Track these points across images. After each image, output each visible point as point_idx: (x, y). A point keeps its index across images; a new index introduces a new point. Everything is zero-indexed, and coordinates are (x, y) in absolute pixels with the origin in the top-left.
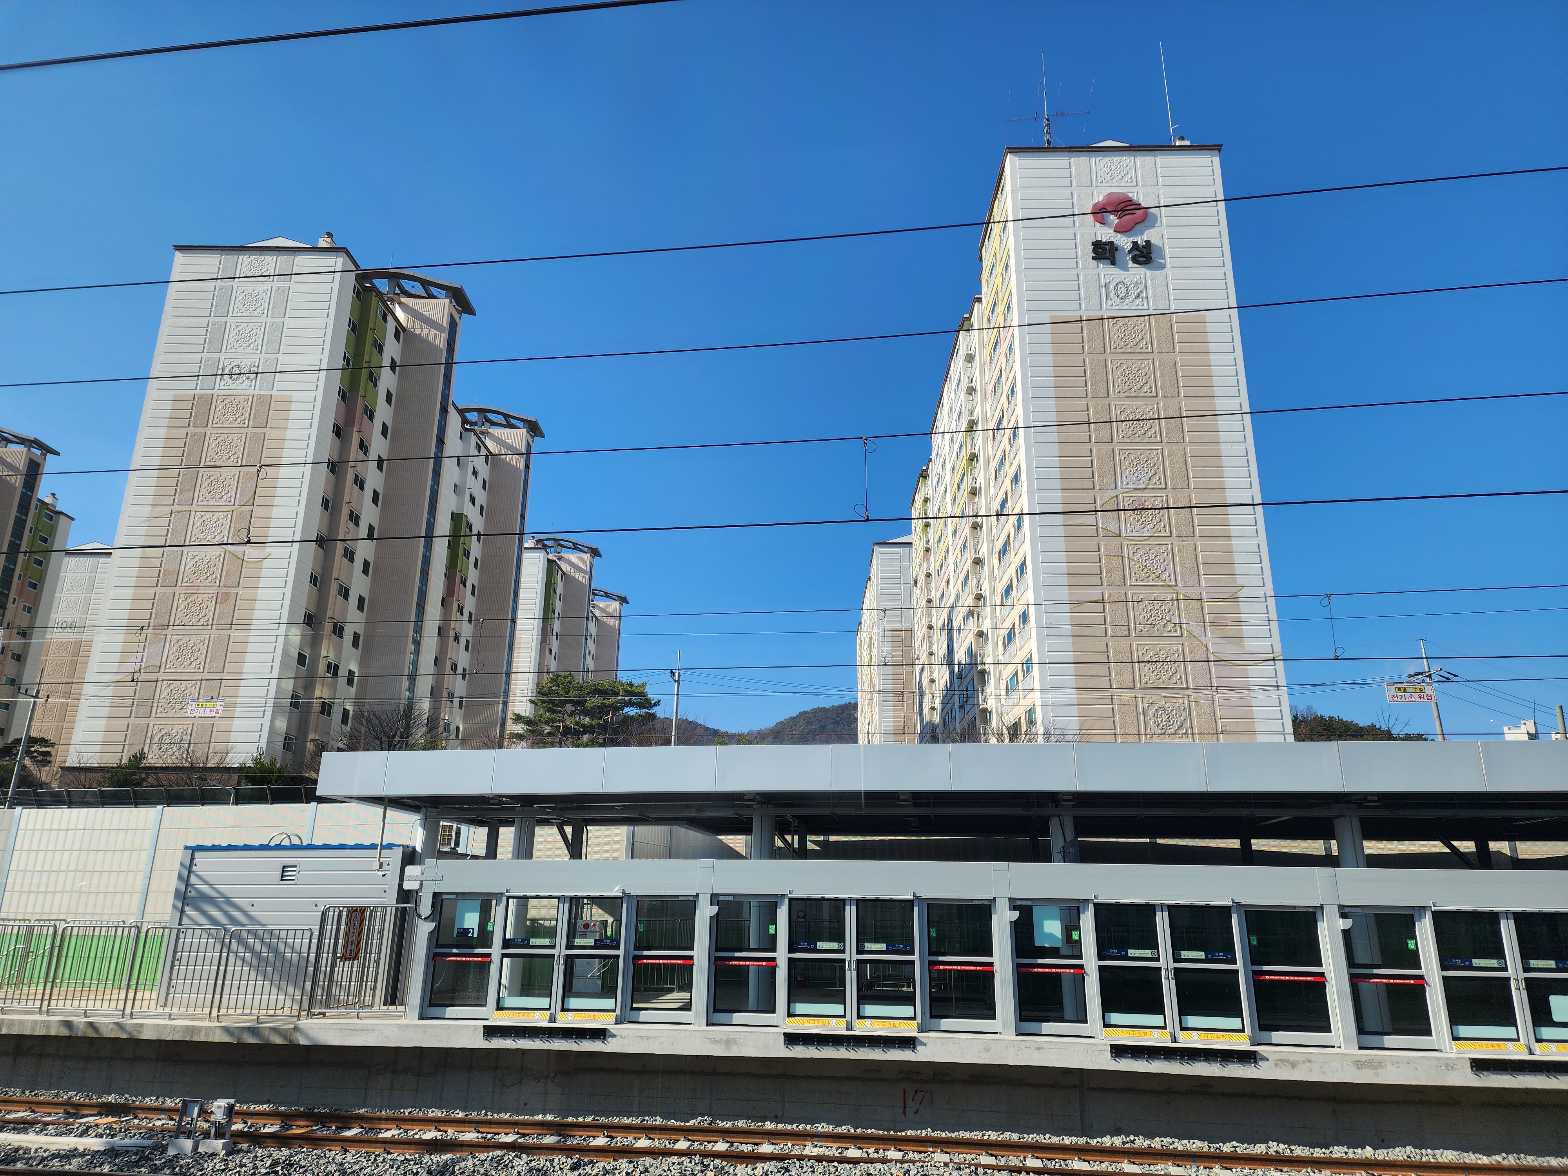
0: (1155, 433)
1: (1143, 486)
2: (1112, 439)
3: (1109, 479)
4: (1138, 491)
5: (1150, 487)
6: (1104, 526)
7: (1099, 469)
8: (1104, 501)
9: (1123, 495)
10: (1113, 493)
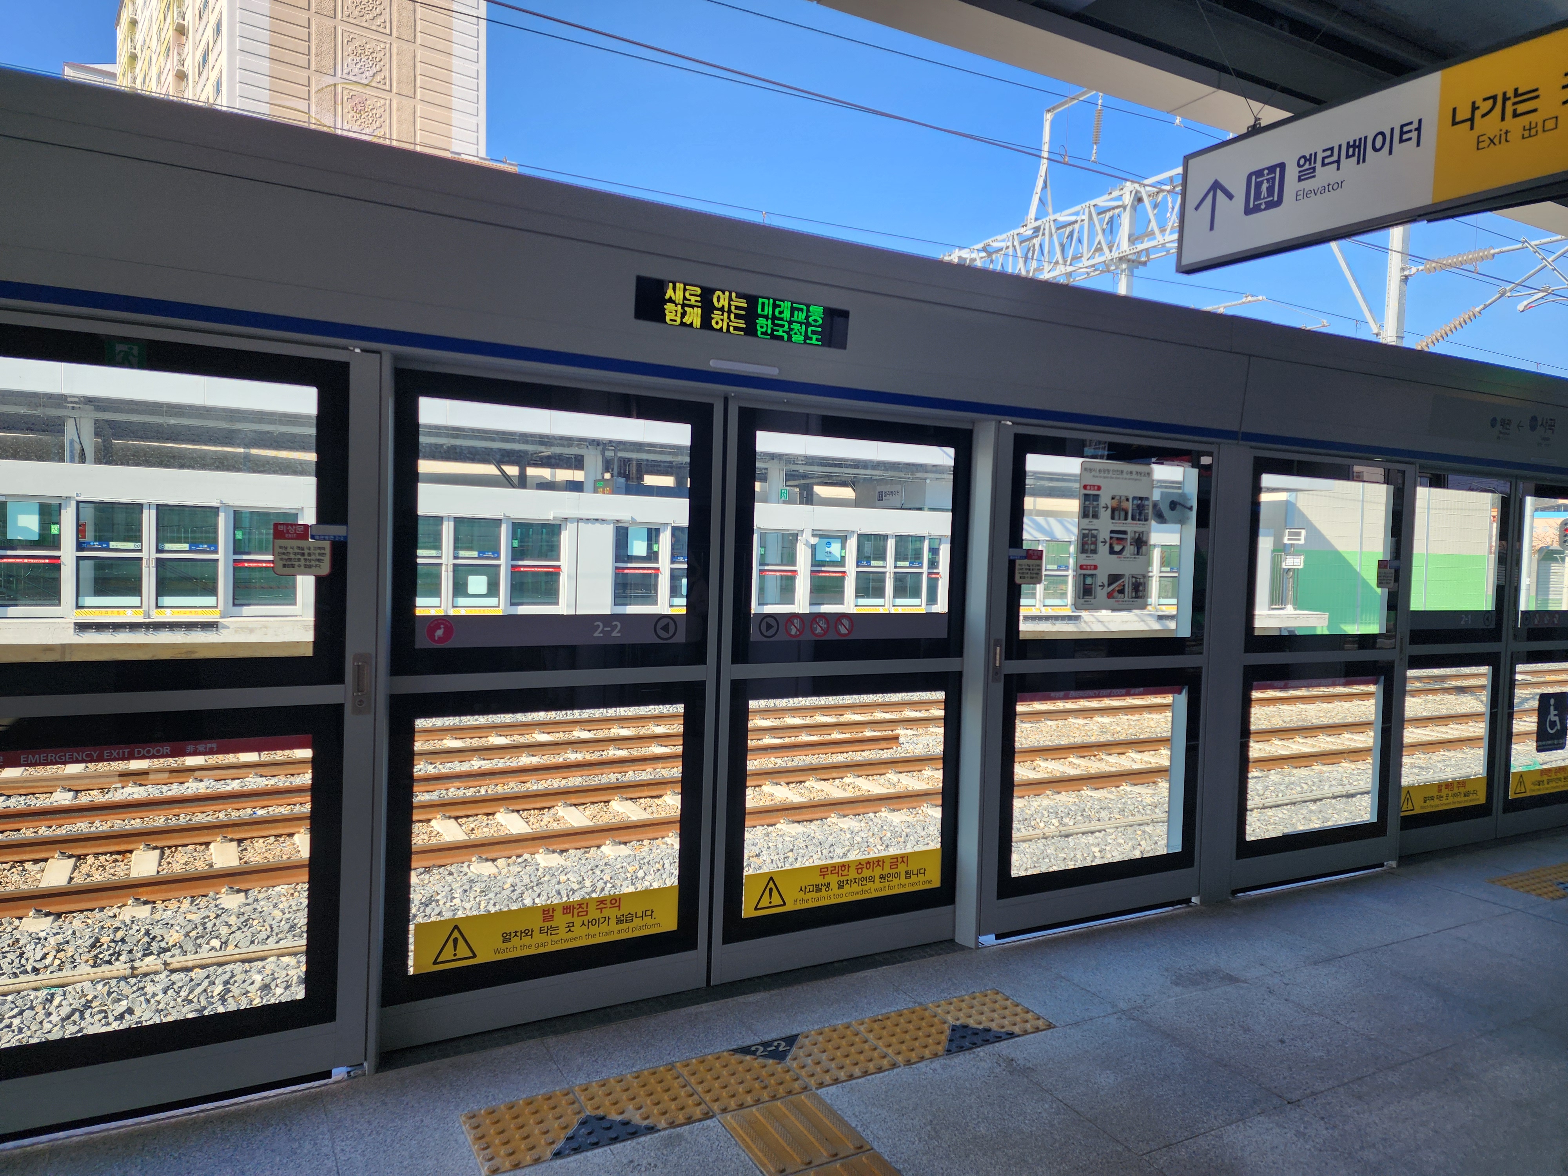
0: (385, 22)
1: (365, 82)
2: (335, 14)
3: (328, 62)
4: (360, 86)
5: (373, 84)
6: (318, 117)
7: (318, 46)
8: (320, 87)
9: (344, 86)
10: (330, 80)
